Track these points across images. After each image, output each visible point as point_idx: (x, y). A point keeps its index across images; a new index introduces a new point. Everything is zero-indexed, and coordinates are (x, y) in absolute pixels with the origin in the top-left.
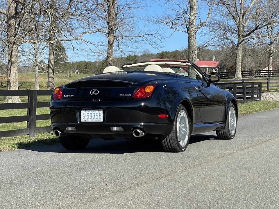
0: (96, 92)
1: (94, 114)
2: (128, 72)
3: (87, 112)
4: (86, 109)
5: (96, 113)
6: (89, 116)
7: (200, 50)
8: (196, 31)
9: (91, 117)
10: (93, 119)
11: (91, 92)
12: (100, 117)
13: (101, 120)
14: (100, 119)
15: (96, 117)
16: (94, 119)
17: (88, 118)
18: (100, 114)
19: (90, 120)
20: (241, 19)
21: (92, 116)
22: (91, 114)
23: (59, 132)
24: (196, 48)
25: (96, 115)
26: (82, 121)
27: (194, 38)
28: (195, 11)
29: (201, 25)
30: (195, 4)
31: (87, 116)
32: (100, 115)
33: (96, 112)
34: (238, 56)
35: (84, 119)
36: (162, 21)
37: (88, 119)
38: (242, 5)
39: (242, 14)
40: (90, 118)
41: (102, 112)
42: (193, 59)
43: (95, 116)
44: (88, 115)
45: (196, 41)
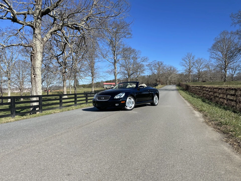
20: (129, 71)
28: (116, 69)
29: (118, 73)
36: (107, 72)
39: (129, 69)
45: (117, 77)
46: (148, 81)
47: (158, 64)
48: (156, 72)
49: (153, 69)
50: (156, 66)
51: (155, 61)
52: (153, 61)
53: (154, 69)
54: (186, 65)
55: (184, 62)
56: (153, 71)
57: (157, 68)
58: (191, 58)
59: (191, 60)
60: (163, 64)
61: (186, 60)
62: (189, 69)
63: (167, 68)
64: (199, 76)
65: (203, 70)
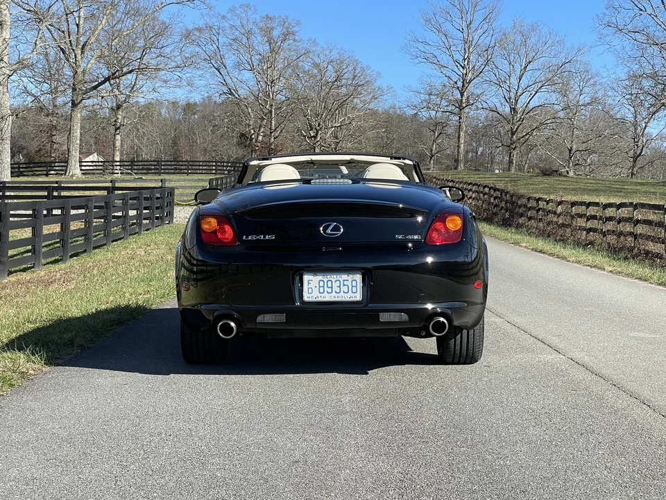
0: (336, 229)
1: (338, 282)
2: (355, 182)
3: (320, 277)
4: (315, 271)
5: (344, 281)
6: (323, 287)
7: (17, 115)
8: (10, 76)
9: (330, 290)
10: (336, 295)
11: (321, 229)
12: (354, 291)
13: (358, 297)
14: (354, 295)
15: (345, 289)
16: (340, 295)
17: (322, 291)
18: (354, 282)
19: (327, 298)
20: (79, 57)
21: (332, 287)
22: (329, 283)
23: (233, 324)
24: (9, 112)
25: (344, 285)
26: (306, 299)
27: (6, 90)
28: (6, 34)
30: (7, 19)
31: (320, 287)
32: (354, 284)
33: (344, 277)
34: (72, 131)
35: (310, 295)
37: (322, 295)
38: (81, 26)
39: (80, 47)
40: (328, 292)
41: (358, 277)
42: (3, 133)
43: (340, 287)
44: (322, 284)
46: (175, 143)
47: (267, 32)
48: (246, 83)
49: (229, 63)
50: (249, 47)
51: (248, 6)
52: (232, 10)
53: (238, 65)
54: (445, 59)
55: (433, 37)
56: (227, 79)
57: (256, 58)
58: (478, 18)
59: (473, 26)
60: (293, 34)
61: (447, 27)
62: (460, 84)
63: (316, 65)
64: (513, 134)
65: (535, 102)
